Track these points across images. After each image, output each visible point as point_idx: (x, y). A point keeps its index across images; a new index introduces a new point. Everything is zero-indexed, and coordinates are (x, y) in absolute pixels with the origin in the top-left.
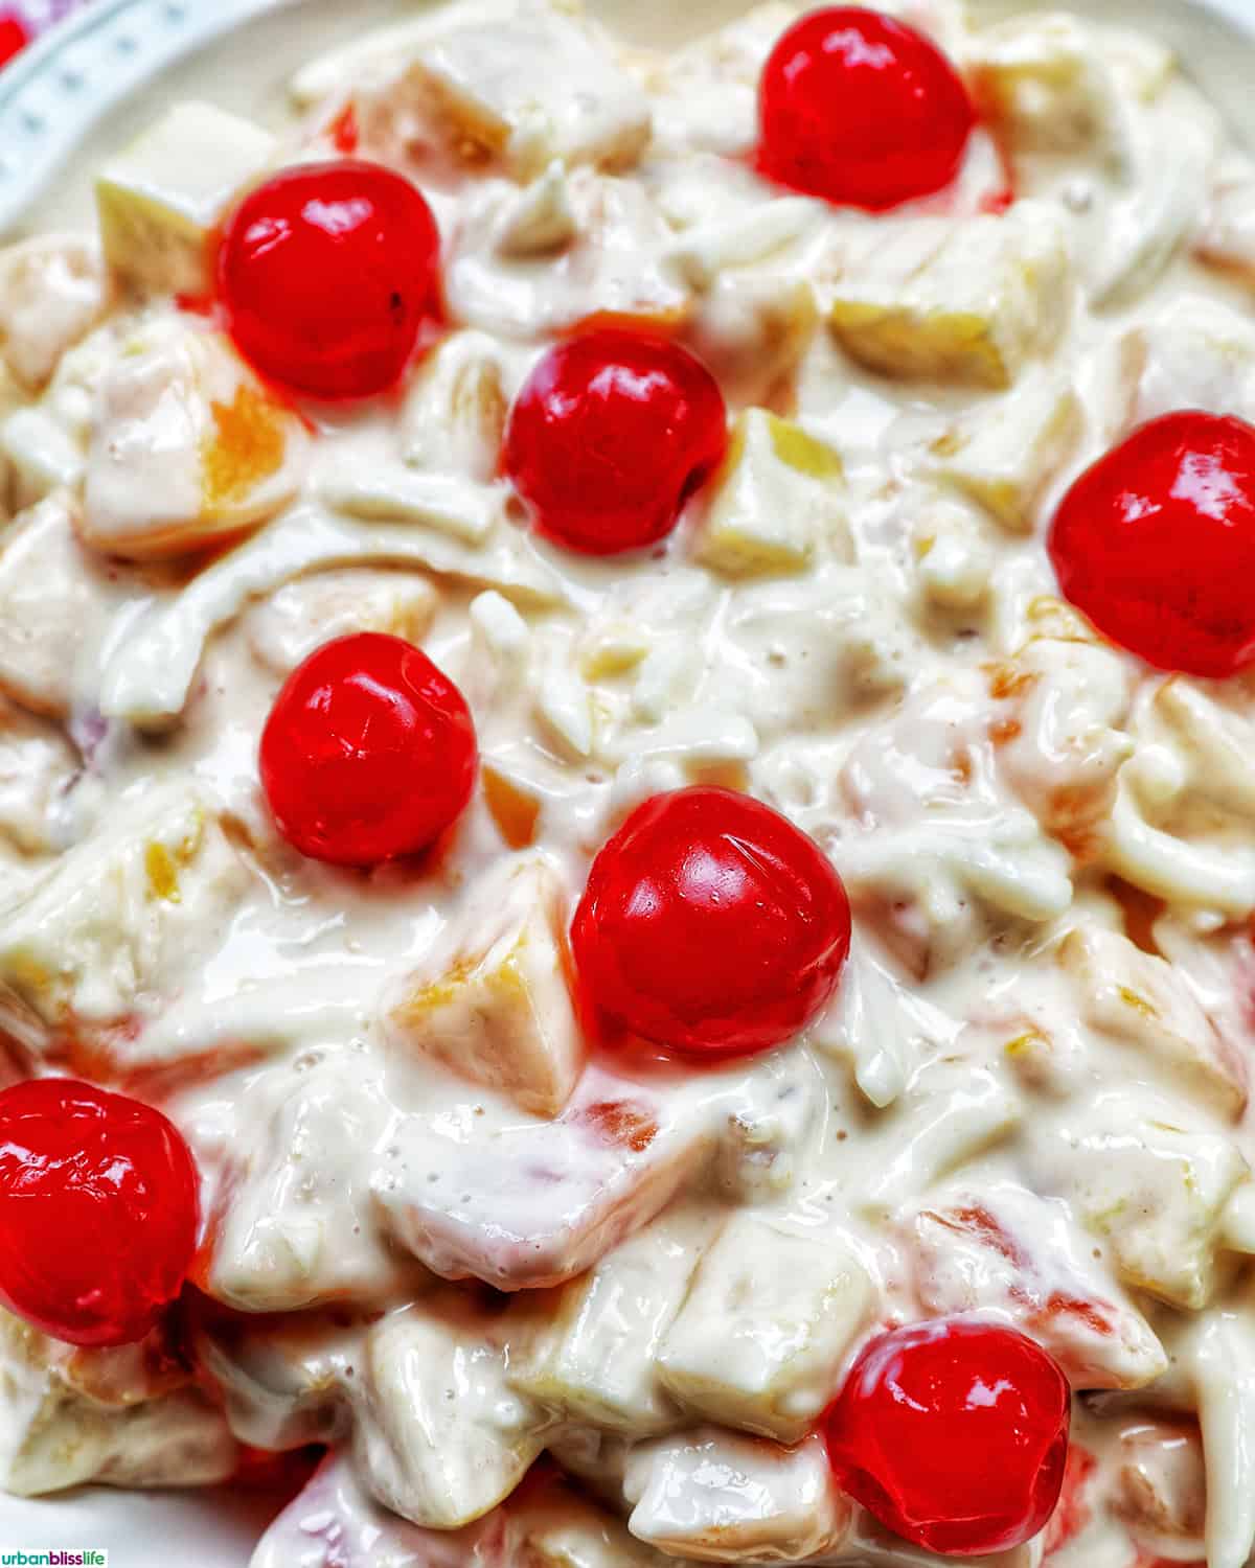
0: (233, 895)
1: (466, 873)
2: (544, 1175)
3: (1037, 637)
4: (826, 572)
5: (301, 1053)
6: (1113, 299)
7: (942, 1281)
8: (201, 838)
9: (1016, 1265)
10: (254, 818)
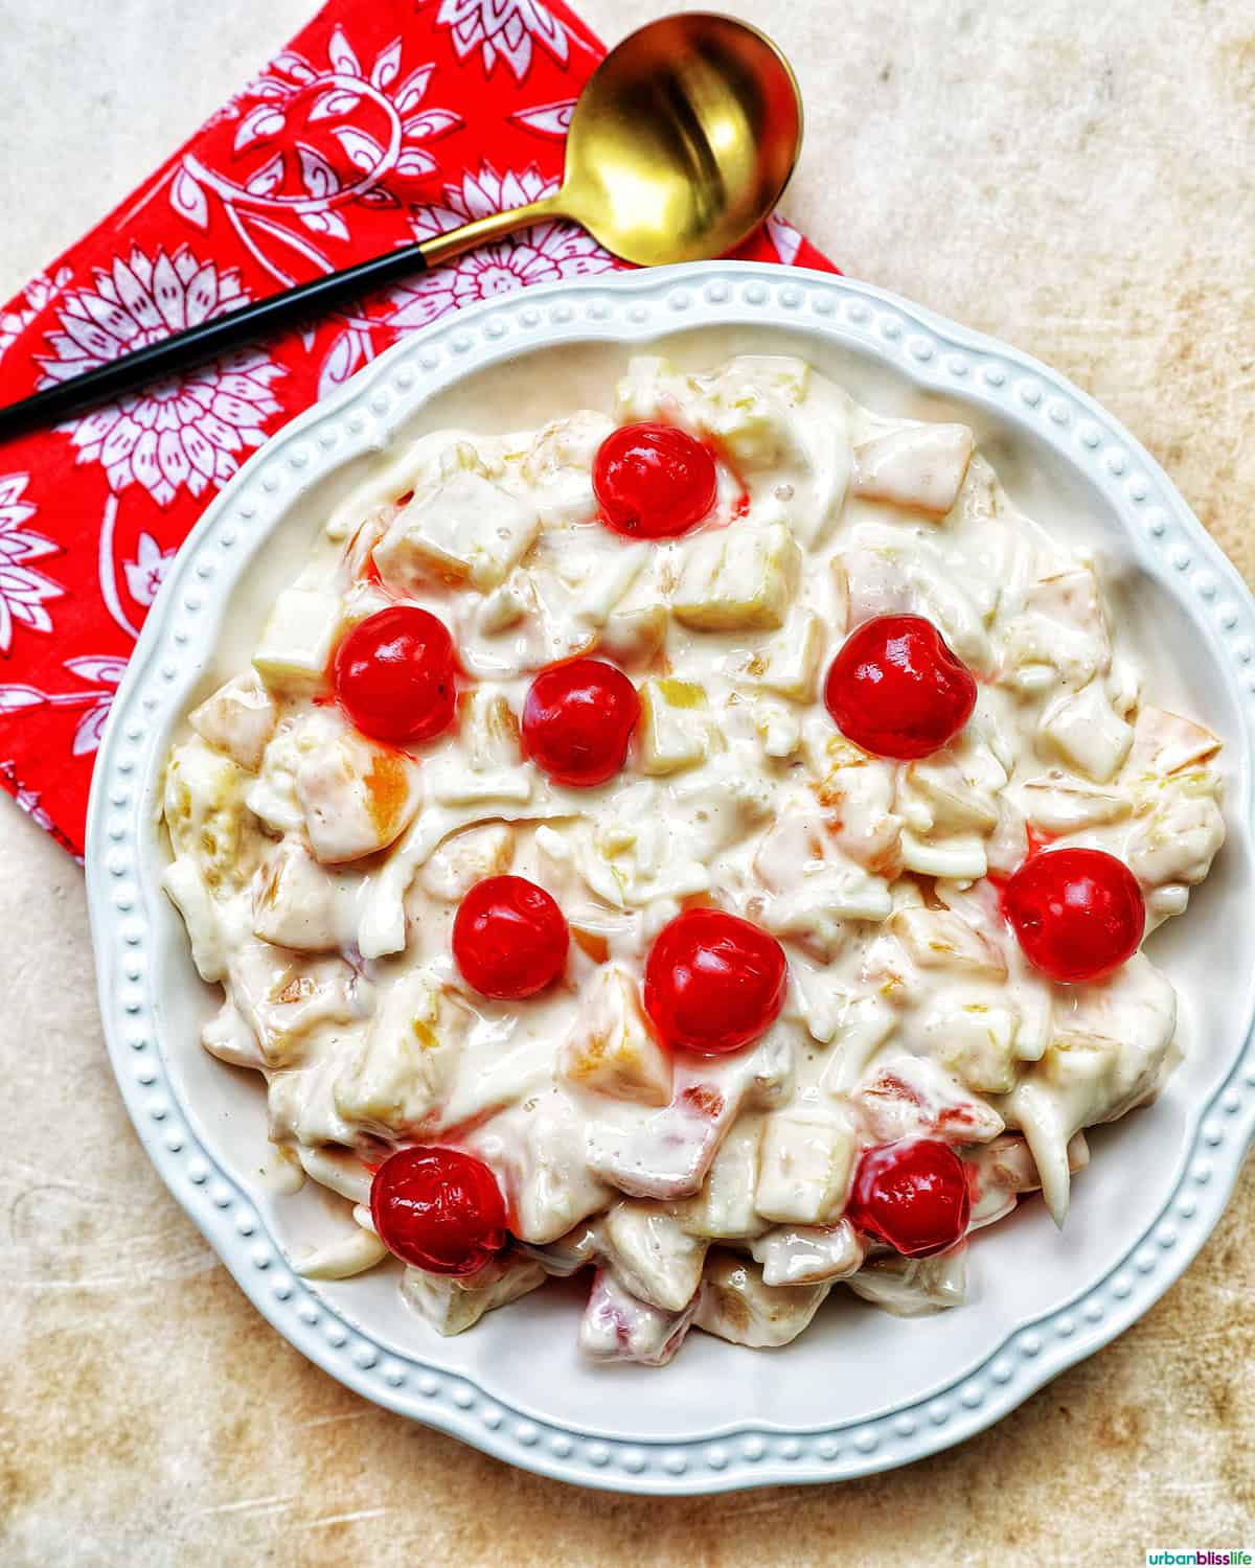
0: (462, 1028)
1: (579, 983)
2: (675, 1141)
3: (836, 767)
4: (717, 761)
5: (527, 1100)
6: (819, 542)
7: (883, 1126)
8: (438, 1007)
9: (919, 1106)
10: (459, 982)
